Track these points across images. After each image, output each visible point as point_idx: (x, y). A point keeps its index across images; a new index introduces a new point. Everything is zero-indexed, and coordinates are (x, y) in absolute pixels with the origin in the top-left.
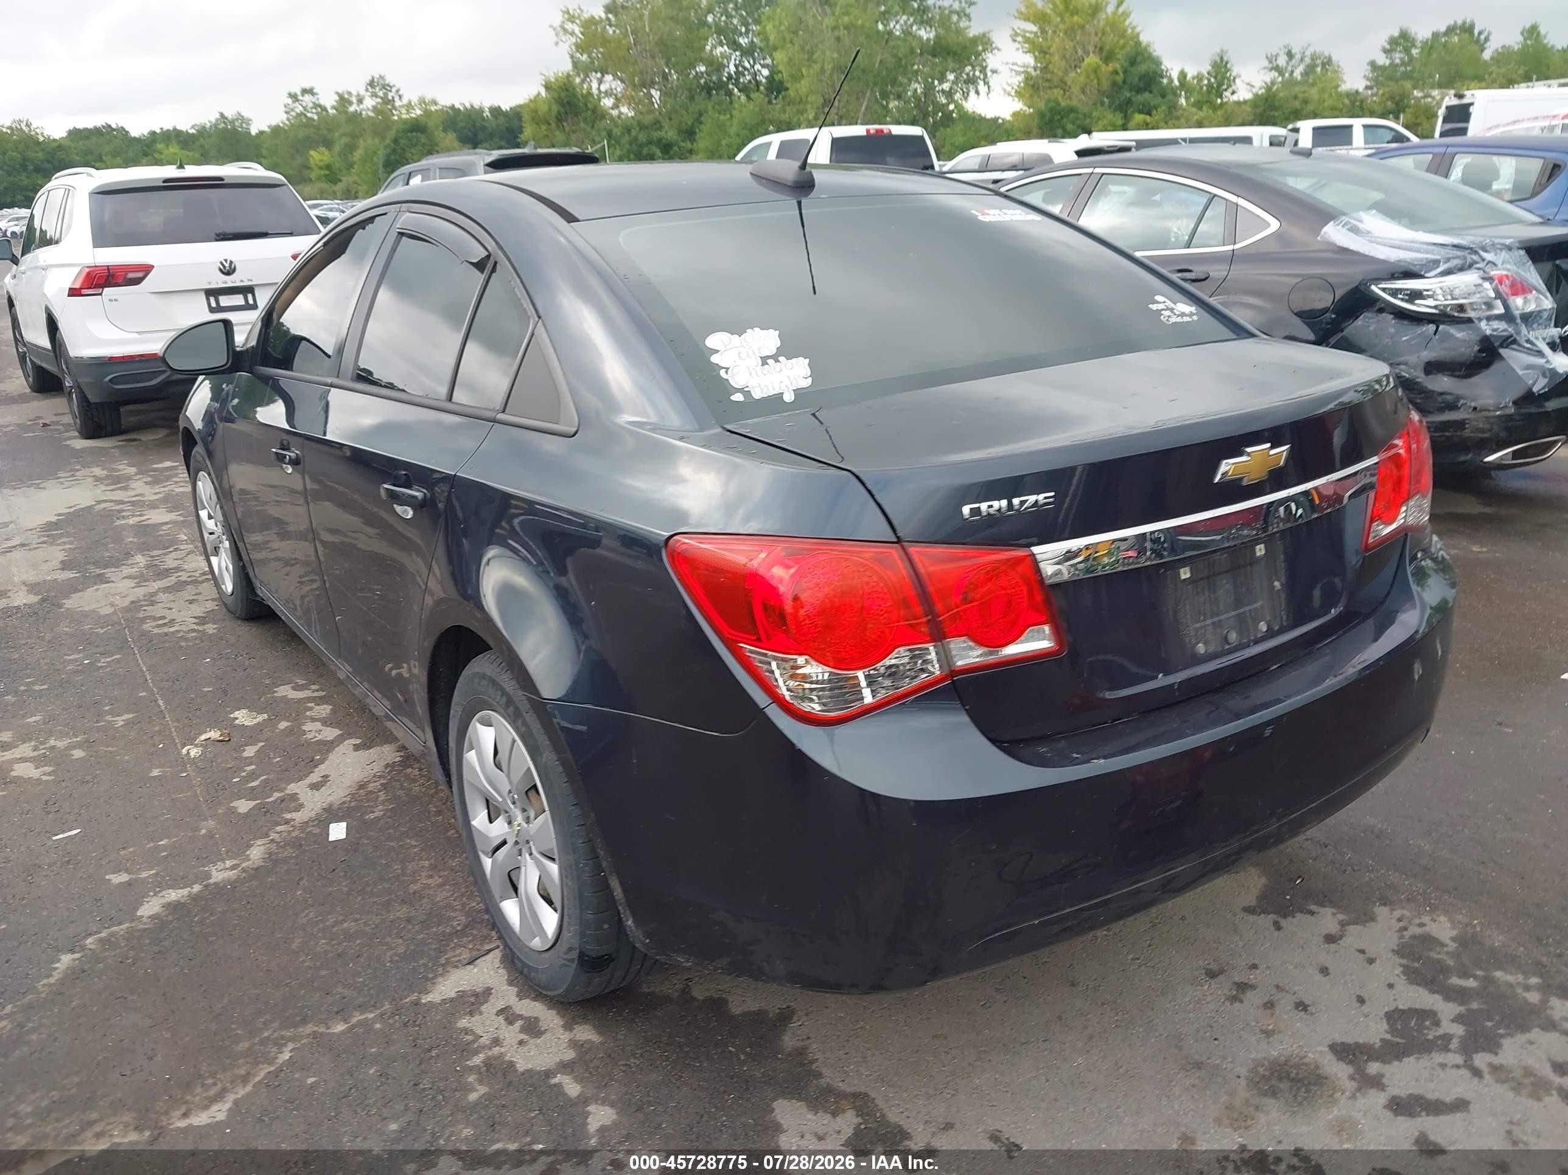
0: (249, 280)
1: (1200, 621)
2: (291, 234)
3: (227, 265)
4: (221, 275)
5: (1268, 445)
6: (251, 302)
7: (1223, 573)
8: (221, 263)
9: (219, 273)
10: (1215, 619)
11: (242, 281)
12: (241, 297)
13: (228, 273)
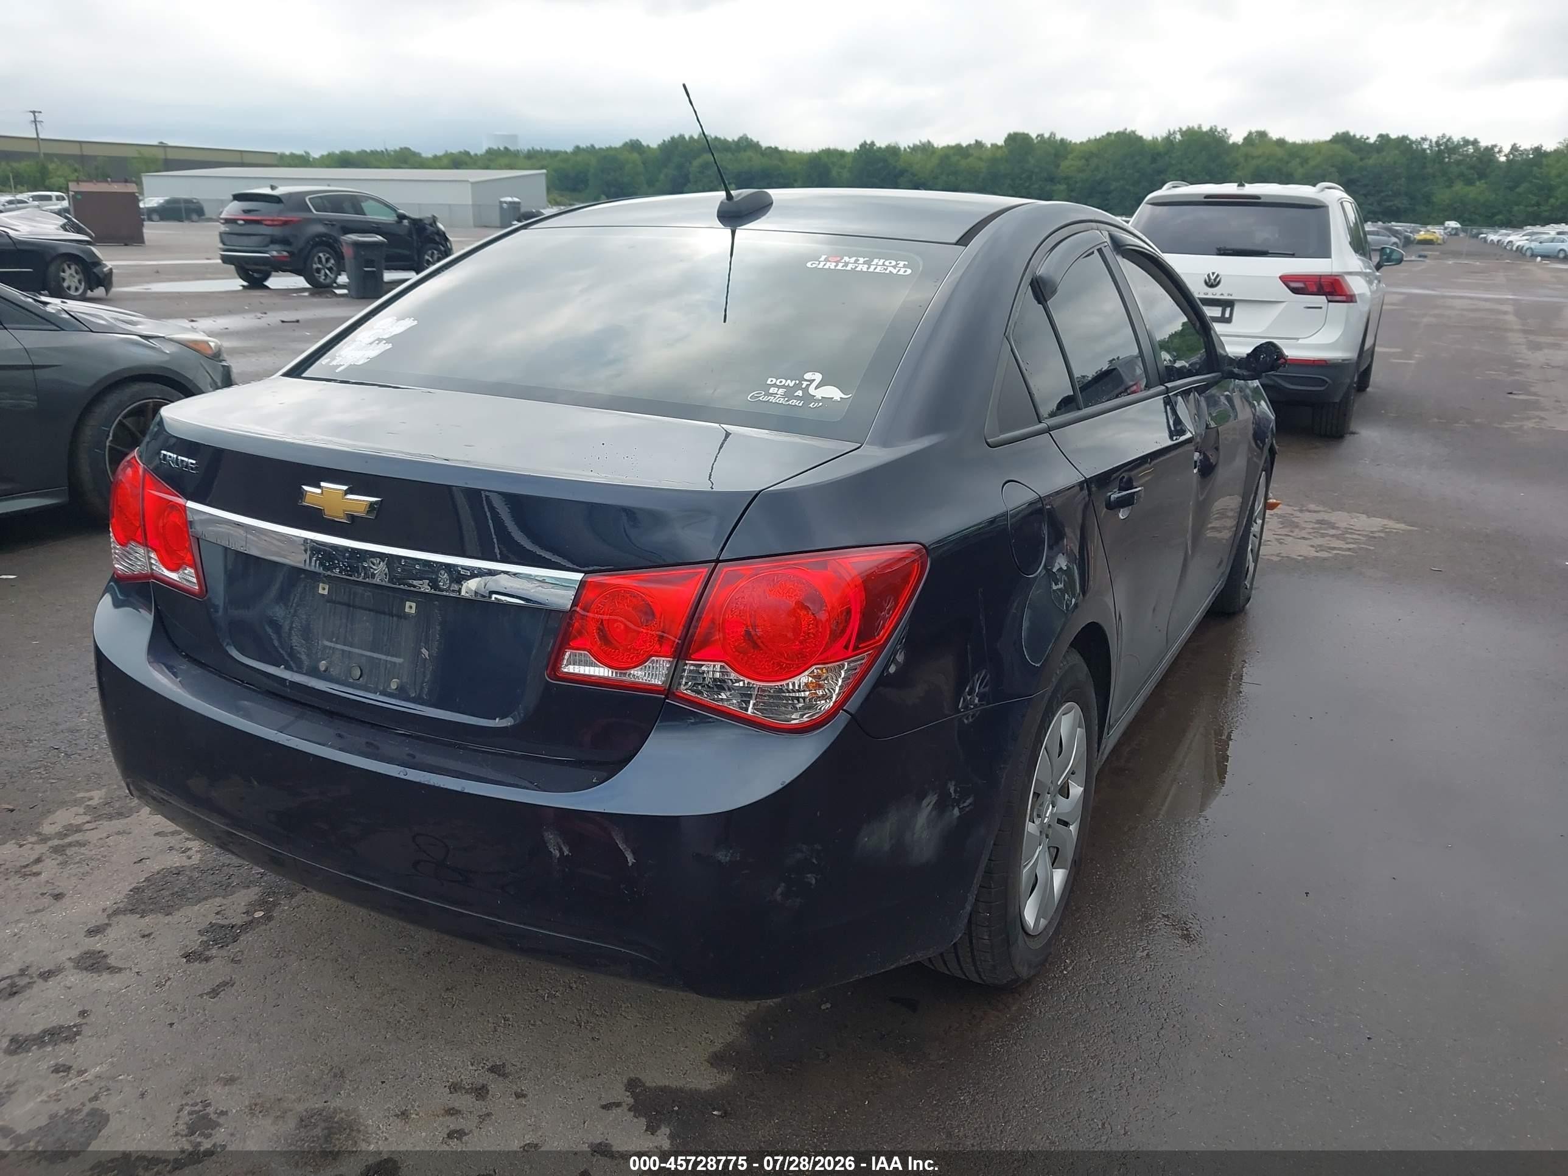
0: (1228, 295)
1: (331, 642)
2: (1293, 255)
3: (1213, 278)
4: (1206, 287)
5: (345, 488)
6: (1227, 315)
7: (365, 609)
8: (1209, 276)
9: (1204, 284)
10: (346, 648)
11: (1222, 294)
12: (1220, 309)
13: (1212, 286)
